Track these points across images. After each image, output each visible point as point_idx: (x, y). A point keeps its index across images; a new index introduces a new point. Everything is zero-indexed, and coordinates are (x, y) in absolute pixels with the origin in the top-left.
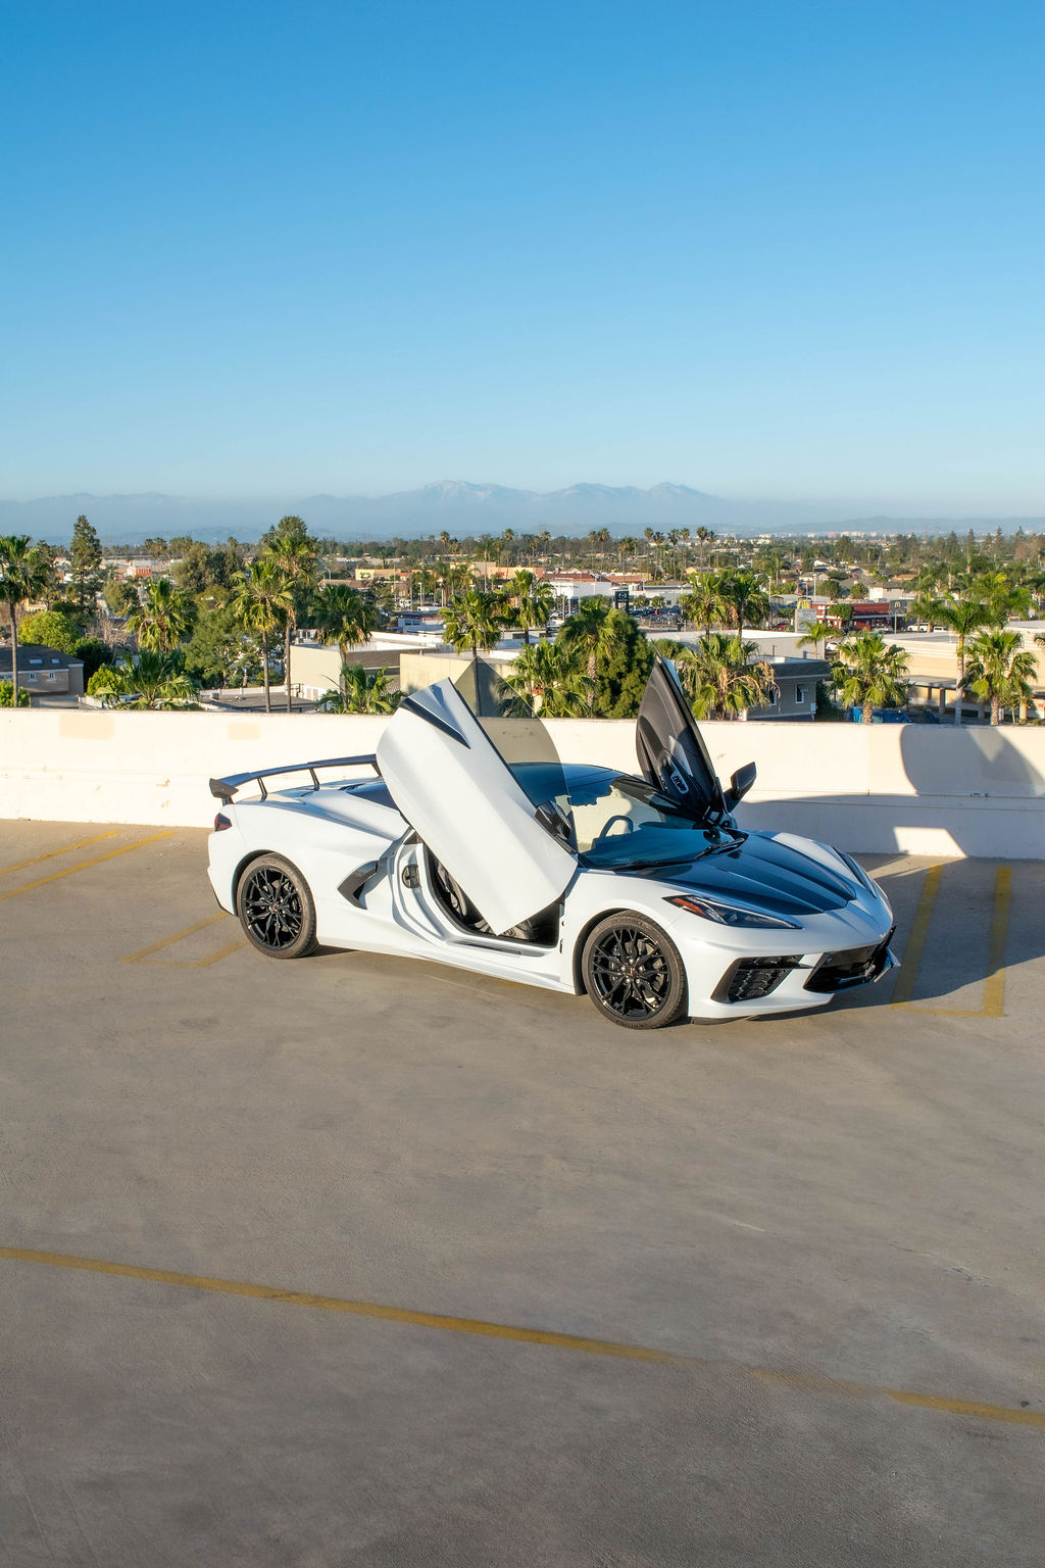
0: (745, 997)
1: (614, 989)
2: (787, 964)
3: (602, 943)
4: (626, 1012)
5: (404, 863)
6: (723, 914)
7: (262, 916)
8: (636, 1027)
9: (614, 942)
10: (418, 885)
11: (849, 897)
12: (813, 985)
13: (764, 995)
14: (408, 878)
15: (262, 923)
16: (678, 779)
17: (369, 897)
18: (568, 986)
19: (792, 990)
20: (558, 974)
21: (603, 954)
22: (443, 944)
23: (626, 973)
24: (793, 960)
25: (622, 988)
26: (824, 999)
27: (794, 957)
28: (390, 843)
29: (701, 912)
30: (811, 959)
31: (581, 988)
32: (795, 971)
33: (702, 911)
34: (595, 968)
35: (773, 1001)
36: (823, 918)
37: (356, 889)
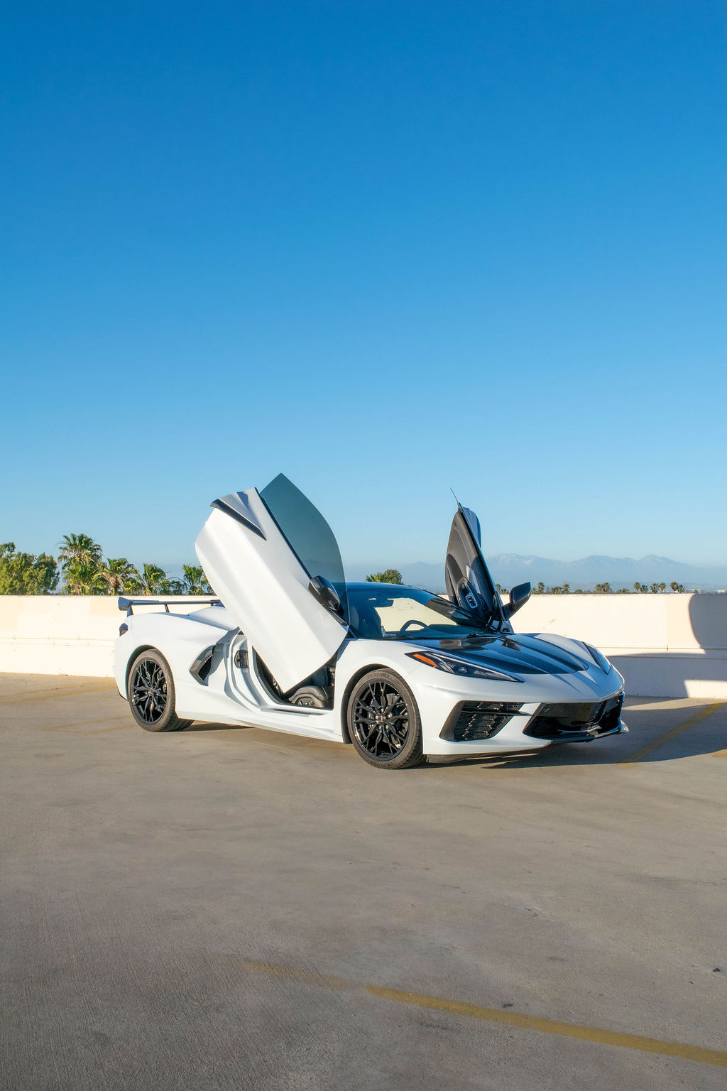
0: (470, 737)
1: (370, 734)
2: (508, 710)
3: (362, 697)
4: (378, 754)
5: (237, 648)
6: (453, 666)
7: (143, 698)
8: (384, 767)
9: (370, 697)
10: (247, 667)
11: (577, 668)
12: (531, 730)
13: (488, 737)
14: (238, 661)
15: (143, 703)
16: (471, 598)
17: (212, 678)
18: (338, 737)
19: (512, 735)
20: (332, 728)
21: (362, 706)
22: (257, 710)
23: (380, 720)
24: (514, 709)
25: (375, 733)
26: (541, 743)
27: (515, 704)
28: (225, 632)
29: (434, 664)
30: (530, 709)
31: (348, 738)
32: (515, 719)
33: (437, 664)
34: (357, 718)
35: (495, 742)
36: (548, 678)
37: (203, 671)
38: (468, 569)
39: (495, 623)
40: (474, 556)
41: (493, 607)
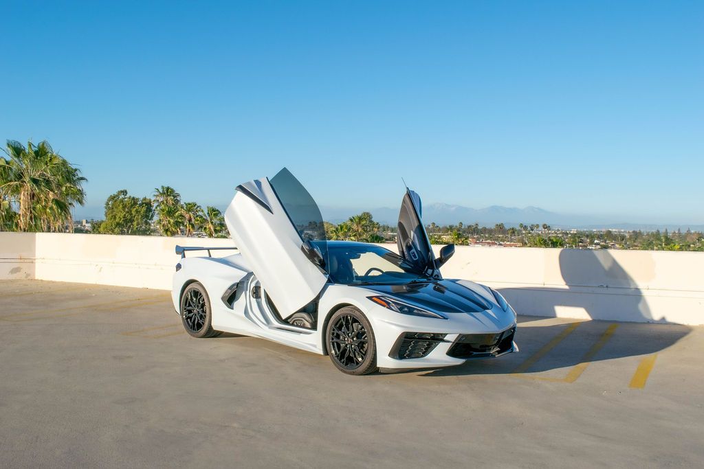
0: (410, 357)
1: (341, 350)
2: (437, 338)
3: (336, 324)
4: (346, 364)
5: (253, 285)
6: (399, 307)
7: (191, 315)
8: (351, 374)
9: (341, 326)
10: (260, 297)
11: (485, 308)
12: (452, 353)
13: (422, 356)
14: (254, 293)
15: (191, 318)
16: (414, 253)
17: (236, 304)
18: (319, 350)
19: (439, 355)
20: (315, 344)
21: (336, 331)
22: (266, 328)
23: (348, 341)
24: (441, 337)
25: (345, 350)
26: (458, 361)
27: (441, 334)
28: (246, 274)
29: (386, 304)
30: (451, 338)
31: (326, 352)
32: (441, 344)
33: (389, 307)
34: (333, 339)
35: (428, 361)
36: (465, 316)
37: (230, 299)
38: (412, 233)
39: (430, 271)
40: (416, 224)
41: (429, 260)
